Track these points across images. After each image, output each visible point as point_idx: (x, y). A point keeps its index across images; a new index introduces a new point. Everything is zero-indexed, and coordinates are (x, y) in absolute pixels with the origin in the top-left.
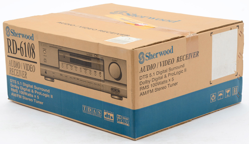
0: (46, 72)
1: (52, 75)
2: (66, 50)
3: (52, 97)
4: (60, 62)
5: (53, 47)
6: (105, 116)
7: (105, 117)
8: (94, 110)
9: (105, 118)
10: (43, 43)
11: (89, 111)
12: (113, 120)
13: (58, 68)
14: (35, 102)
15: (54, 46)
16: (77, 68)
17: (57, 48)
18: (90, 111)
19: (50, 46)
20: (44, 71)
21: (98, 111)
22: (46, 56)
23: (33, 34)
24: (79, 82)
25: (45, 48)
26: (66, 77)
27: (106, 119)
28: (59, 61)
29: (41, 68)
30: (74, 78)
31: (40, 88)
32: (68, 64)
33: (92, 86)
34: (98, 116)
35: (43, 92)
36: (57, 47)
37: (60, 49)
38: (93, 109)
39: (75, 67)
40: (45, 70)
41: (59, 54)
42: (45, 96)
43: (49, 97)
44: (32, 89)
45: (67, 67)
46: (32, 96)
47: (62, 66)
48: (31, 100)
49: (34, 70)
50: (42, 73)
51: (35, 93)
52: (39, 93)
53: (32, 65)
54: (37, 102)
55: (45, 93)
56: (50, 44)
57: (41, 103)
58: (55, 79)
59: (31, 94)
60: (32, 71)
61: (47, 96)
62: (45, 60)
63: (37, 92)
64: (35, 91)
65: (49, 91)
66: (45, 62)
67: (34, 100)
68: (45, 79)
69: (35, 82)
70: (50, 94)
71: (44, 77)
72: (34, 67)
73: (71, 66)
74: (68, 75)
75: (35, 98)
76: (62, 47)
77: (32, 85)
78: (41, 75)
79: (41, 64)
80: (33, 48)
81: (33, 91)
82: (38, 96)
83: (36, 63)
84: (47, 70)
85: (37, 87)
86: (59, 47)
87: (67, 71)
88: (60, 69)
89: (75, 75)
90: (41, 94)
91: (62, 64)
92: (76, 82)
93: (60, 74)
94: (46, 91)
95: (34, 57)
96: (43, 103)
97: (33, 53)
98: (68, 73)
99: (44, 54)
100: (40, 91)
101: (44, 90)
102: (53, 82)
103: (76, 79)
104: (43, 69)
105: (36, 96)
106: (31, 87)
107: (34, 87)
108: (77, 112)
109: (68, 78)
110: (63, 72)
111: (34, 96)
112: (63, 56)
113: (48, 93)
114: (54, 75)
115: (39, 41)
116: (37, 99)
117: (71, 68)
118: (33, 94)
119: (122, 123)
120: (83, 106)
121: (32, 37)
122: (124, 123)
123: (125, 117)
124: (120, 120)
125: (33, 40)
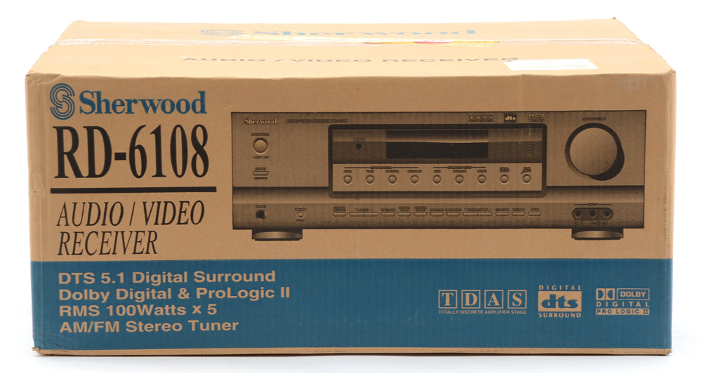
0: (260, 214)
1: (292, 219)
3: (285, 292)
4: (335, 166)
5: (303, 121)
6: (545, 304)
7: (541, 308)
8: (494, 296)
9: (542, 313)
10: (253, 117)
11: (468, 304)
12: (579, 309)
13: (327, 190)
14: (193, 329)
15: (311, 118)
16: (420, 171)
17: (322, 121)
18: (474, 303)
19: (290, 121)
20: (254, 211)
21: (511, 294)
22: (267, 157)
23: (202, 94)
24: (428, 217)
25: (261, 130)
26: (365, 210)
27: (548, 313)
28: (331, 162)
29: (237, 202)
30: (403, 209)
31: (227, 276)
32: (376, 168)
33: (485, 219)
34: (508, 312)
35: (235, 288)
36: (325, 117)
37: (343, 121)
38: (489, 295)
39: (409, 171)
40: (257, 206)
41: (334, 140)
42: (249, 297)
43: (273, 296)
44: (182, 285)
45: (371, 176)
46: (182, 311)
47: (348, 178)
48: (171, 328)
49: (196, 219)
50: (239, 220)
51: (198, 297)
52: (221, 294)
53: (188, 202)
54: (208, 329)
55: (249, 286)
56: (292, 113)
57: (226, 326)
58: (304, 230)
59: (177, 306)
60: (186, 223)
61: (262, 296)
62: (260, 172)
63: (211, 292)
64: (198, 289)
65: (270, 277)
66: (257, 178)
67: (191, 323)
68: (253, 238)
69: (201, 258)
70: (275, 287)
71: (251, 231)
72: (199, 206)
73: (392, 171)
74: (372, 204)
75: (196, 317)
76: (352, 113)
77: (186, 273)
78: (235, 228)
79: (236, 190)
80: (200, 139)
81: (188, 294)
82: (215, 305)
83: (213, 189)
84: (265, 206)
85: (208, 275)
86: (336, 118)
87: (370, 190)
88: (334, 190)
89: (407, 198)
90: (229, 296)
91: (346, 171)
92: (412, 219)
93: (335, 208)
94: (259, 277)
95: (200, 172)
96: (237, 323)
97: (198, 156)
98: (373, 197)
99: (257, 153)
100: (222, 286)
101: (248, 278)
102: (298, 239)
103: (412, 210)
104: (248, 205)
105: (199, 307)
106: (179, 278)
107: (191, 277)
108: (409, 319)
109: (372, 212)
110: (350, 197)
111: (189, 310)
112: (352, 142)
113: (267, 286)
114: (301, 217)
115: (232, 113)
116: (204, 317)
117: (390, 176)
118: (188, 304)
119: (619, 310)
120: (441, 293)
121: (199, 102)
122: (626, 309)
123: (631, 291)
124: (610, 303)
125: (203, 111)
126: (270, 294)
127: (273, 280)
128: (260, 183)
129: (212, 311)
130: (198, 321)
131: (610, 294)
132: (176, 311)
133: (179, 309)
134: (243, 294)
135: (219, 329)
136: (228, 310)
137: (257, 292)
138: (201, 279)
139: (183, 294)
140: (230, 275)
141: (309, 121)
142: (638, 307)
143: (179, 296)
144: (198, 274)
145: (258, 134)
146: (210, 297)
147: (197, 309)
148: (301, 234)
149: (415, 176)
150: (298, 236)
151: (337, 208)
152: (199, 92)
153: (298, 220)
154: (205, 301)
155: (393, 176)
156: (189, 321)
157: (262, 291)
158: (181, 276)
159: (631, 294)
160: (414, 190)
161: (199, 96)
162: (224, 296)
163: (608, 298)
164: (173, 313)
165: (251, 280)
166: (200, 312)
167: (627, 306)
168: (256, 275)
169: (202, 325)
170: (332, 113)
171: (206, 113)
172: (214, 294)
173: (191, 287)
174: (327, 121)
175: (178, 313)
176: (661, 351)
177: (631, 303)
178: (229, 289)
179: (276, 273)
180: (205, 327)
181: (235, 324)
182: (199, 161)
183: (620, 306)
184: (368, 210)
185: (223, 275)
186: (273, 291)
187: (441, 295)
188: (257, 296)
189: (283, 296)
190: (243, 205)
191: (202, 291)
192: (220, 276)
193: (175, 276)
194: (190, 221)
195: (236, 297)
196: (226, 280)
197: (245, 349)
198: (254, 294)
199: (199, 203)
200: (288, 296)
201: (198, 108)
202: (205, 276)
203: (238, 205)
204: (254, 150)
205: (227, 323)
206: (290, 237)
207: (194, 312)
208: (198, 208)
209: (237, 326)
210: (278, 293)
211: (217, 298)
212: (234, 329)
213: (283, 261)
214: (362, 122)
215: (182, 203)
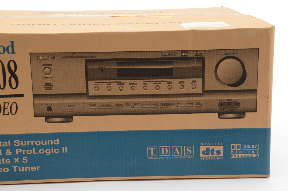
0: (49, 109)
1: (67, 111)
2: (107, 57)
3: (65, 150)
4: (89, 82)
5: (70, 57)
6: (204, 153)
7: (202, 155)
8: (177, 149)
9: (202, 157)
10: (42, 55)
11: (163, 153)
12: (222, 155)
13: (86, 95)
14: (15, 171)
15: (75, 55)
16: (136, 84)
17: (81, 57)
18: (166, 153)
19: (63, 57)
20: (46, 107)
21: (186, 148)
22: (52, 78)
23: (12, 43)
24: (141, 109)
25: (47, 62)
26: (107, 105)
27: (206, 157)
28: (87, 80)
29: (36, 102)
30: (127, 104)
31: (32, 142)
32: (112, 82)
33: (172, 109)
34: (184, 157)
35: (37, 148)
36: (83, 55)
37: (93, 57)
38: (174, 149)
39: (130, 84)
40: (47, 104)
41: (88, 68)
42: (45, 153)
43: (58, 152)
44: (8, 148)
45: (109, 87)
46: (8, 161)
47: (96, 88)
48: (3, 171)
49: (13, 112)
50: (38, 112)
51: (17, 154)
52: (29, 152)
53: (8, 103)
54: (23, 170)
55: (45, 147)
56: (64, 53)
57: (33, 169)
58: (74, 117)
59: (5, 159)
60: (8, 114)
61: (52, 152)
62: (48, 86)
63: (24, 151)
64: (17, 150)
65: (56, 142)
66: (47, 89)
67: (14, 168)
68: (46, 122)
69: (17, 133)
70: (59, 147)
71: (44, 118)
72: (14, 105)
73: (121, 84)
74: (110, 102)
75: (16, 164)
76: (98, 52)
77: (9, 141)
78: (35, 116)
79: (35, 96)
80: (13, 68)
81: (11, 152)
82: (27, 158)
83: (22, 96)
84: (51, 104)
85: (22, 142)
86: (88, 55)
87: (109, 95)
88: (89, 95)
89: (129, 98)
90: (34, 153)
91: (95, 85)
92: (132, 109)
93: (90, 104)
94: (50, 142)
95: (14, 86)
96: (39, 167)
97: (12, 78)
98: (111, 98)
99: (46, 75)
100: (30, 147)
101: (44, 143)
102: (71, 122)
103: (132, 105)
104: (42, 104)
105: (18, 159)
106: (5, 144)
107: (12, 143)
108: (132, 162)
109: (110, 106)
110: (98, 99)
111: (12, 161)
112: (98, 69)
113: (55, 147)
114: (72, 110)
115: (30, 53)
116: (21, 164)
117: (120, 87)
118: (12, 158)
119: (243, 155)
120: (149, 148)
121: (11, 47)
122: (246, 155)
123: (249, 145)
124: (238, 151)
125: (13, 52)
126: (57, 151)
127: (58, 143)
128: (48, 92)
129: (25, 161)
130: (17, 166)
131: (238, 147)
132: (5, 162)
133: (6, 160)
134: (42, 151)
135: (29, 170)
136: (33, 160)
137: (49, 150)
138: (18, 144)
139: (9, 152)
140: (34, 141)
141: (74, 57)
142: (253, 153)
143: (6, 153)
144: (16, 142)
145: (46, 65)
146: (24, 153)
147: (16, 160)
148: (73, 119)
149: (133, 86)
150: (71, 120)
151: (91, 105)
152: (10, 41)
153: (70, 111)
154: (21, 156)
155: (122, 87)
156: (12, 167)
157: (52, 150)
158: (6, 143)
159: (249, 147)
160: (133, 94)
161: (10, 44)
162: (31, 153)
163: (237, 149)
164: (3, 163)
165: (46, 144)
166: (18, 162)
167: (247, 153)
168: (49, 141)
169: (20, 168)
170: (87, 52)
171: (15, 53)
172: (25, 152)
173: (13, 148)
174: (84, 57)
175: (6, 163)
176: (264, 176)
177: (249, 151)
178: (34, 149)
179: (59, 140)
180: (21, 169)
181: (38, 167)
182: (13, 80)
183: (243, 153)
184: (108, 105)
185: (30, 141)
186: (58, 150)
187: (149, 149)
188: (50, 152)
189: (63, 152)
190: (39, 104)
191: (19, 151)
192: (28, 142)
193: (3, 143)
194: (10, 113)
195: (38, 153)
196: (32, 144)
197: (44, 180)
198: (48, 151)
199: (14, 103)
200: (66, 152)
201: (10, 51)
202: (20, 142)
203: (36, 104)
204: (44, 74)
205: (34, 167)
206: (66, 121)
207: (15, 162)
208: (14, 106)
209: (39, 168)
210: (61, 150)
211: (27, 154)
212: (38, 170)
213: (63, 134)
214: (103, 57)
215: (5, 103)
